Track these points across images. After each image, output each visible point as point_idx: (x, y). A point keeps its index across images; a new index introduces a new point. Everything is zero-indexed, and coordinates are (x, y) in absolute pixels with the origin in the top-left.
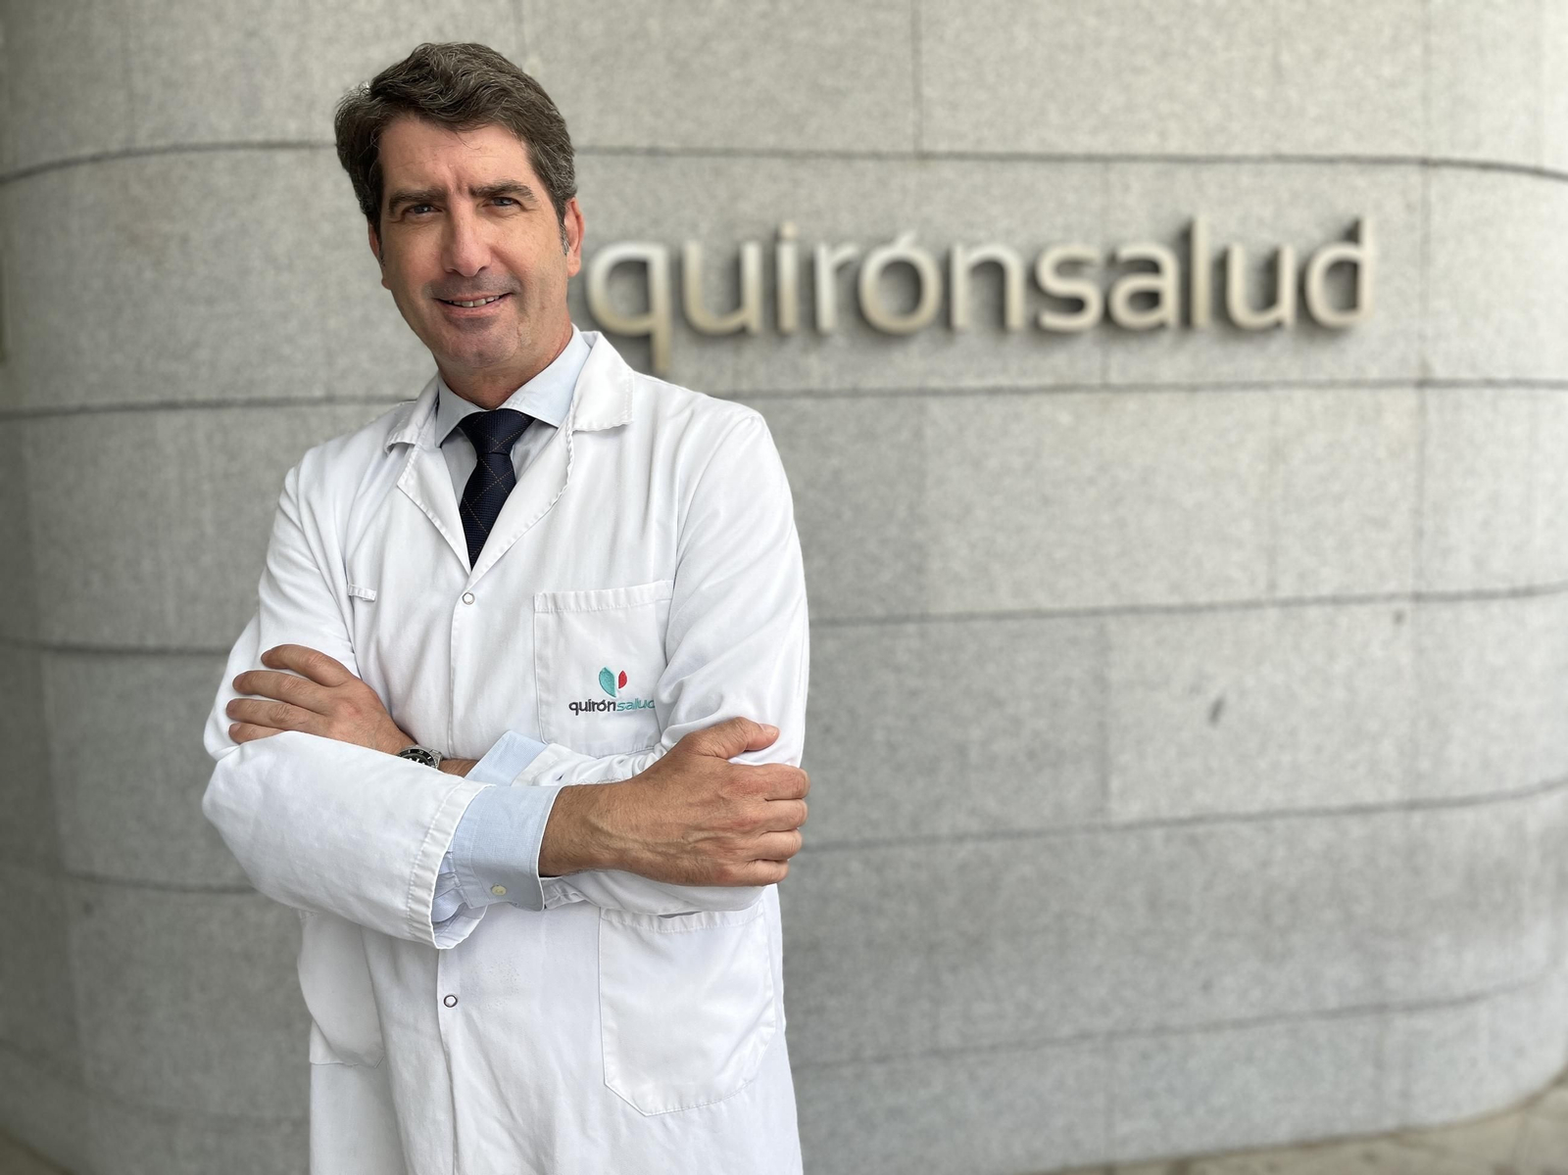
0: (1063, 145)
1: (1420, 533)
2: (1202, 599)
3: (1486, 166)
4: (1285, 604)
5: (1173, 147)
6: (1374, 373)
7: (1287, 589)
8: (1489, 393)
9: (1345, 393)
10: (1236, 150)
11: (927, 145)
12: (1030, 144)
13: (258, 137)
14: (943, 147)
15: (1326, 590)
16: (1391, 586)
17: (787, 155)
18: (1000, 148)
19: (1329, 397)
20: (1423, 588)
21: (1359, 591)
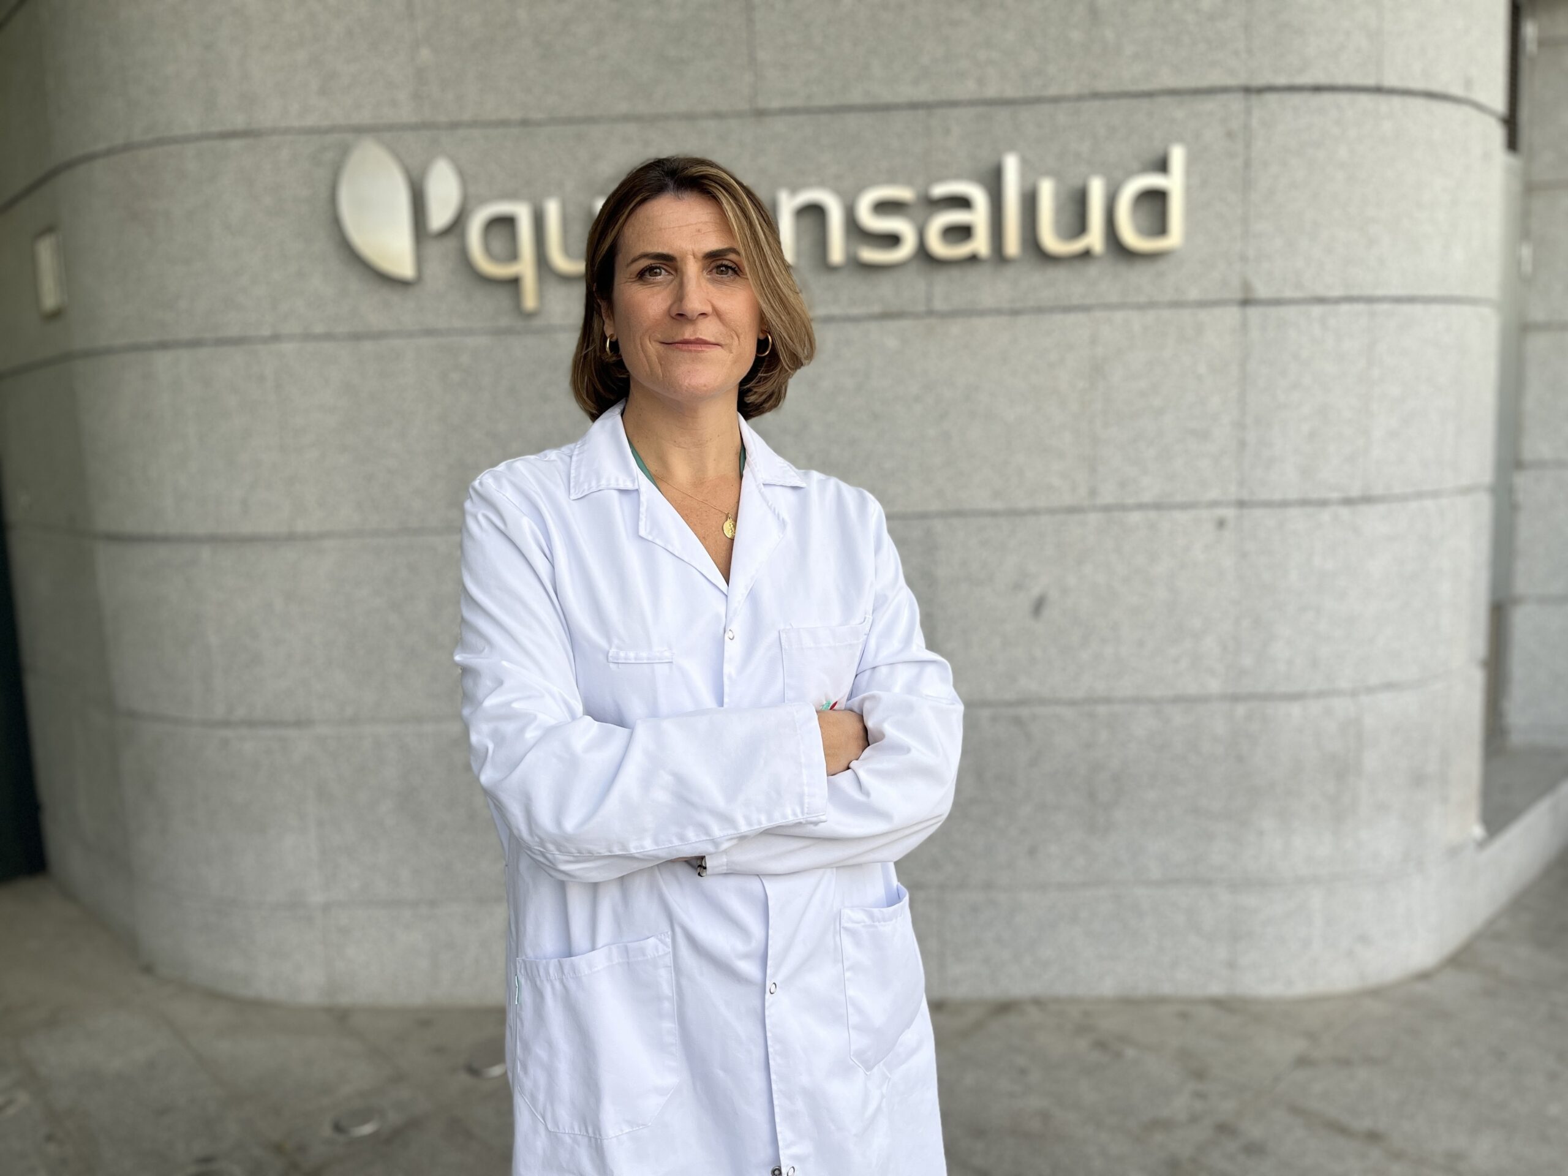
0: (886, 96)
1: (1242, 444)
2: (1024, 505)
3: (1317, 89)
4: (1107, 509)
5: (991, 91)
6: (1193, 294)
7: (1108, 495)
8: (1317, 310)
9: (1166, 314)
10: (1053, 91)
11: (762, 103)
12: (856, 96)
13: (215, 128)
14: (775, 104)
15: (1147, 497)
16: (1214, 494)
17: (638, 119)
18: (828, 102)
19: (1150, 316)
20: (1245, 495)
21: (1179, 498)
